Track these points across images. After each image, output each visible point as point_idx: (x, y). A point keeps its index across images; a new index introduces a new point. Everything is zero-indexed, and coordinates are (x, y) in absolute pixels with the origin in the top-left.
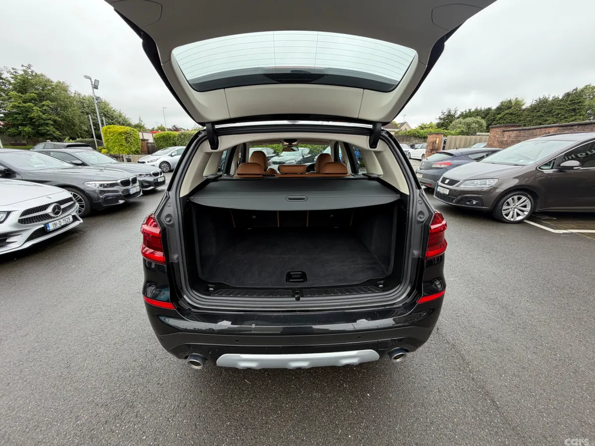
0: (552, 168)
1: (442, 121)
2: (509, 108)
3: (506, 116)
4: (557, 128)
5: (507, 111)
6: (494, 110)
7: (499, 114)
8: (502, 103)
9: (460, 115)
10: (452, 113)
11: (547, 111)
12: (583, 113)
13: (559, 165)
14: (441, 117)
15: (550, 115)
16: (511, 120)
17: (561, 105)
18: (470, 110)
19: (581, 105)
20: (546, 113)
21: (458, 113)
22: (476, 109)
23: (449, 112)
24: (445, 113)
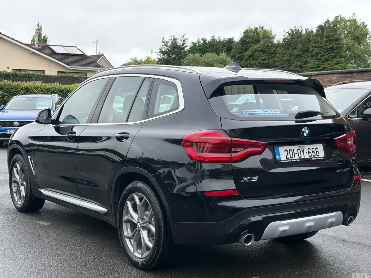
0: (358, 117)
1: (166, 56)
2: (258, 41)
3: (256, 54)
4: (338, 75)
5: (256, 47)
6: (238, 43)
7: (246, 50)
8: (246, 32)
9: (191, 47)
10: (180, 42)
11: (304, 49)
12: (343, 54)
13: (362, 113)
14: (163, 50)
15: (310, 55)
16: (264, 60)
17: (318, 43)
18: (204, 40)
19: (339, 44)
20: (304, 51)
21: (188, 45)
22: (213, 40)
23: (174, 40)
24: (167, 42)
